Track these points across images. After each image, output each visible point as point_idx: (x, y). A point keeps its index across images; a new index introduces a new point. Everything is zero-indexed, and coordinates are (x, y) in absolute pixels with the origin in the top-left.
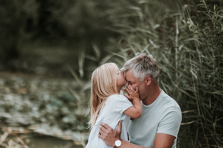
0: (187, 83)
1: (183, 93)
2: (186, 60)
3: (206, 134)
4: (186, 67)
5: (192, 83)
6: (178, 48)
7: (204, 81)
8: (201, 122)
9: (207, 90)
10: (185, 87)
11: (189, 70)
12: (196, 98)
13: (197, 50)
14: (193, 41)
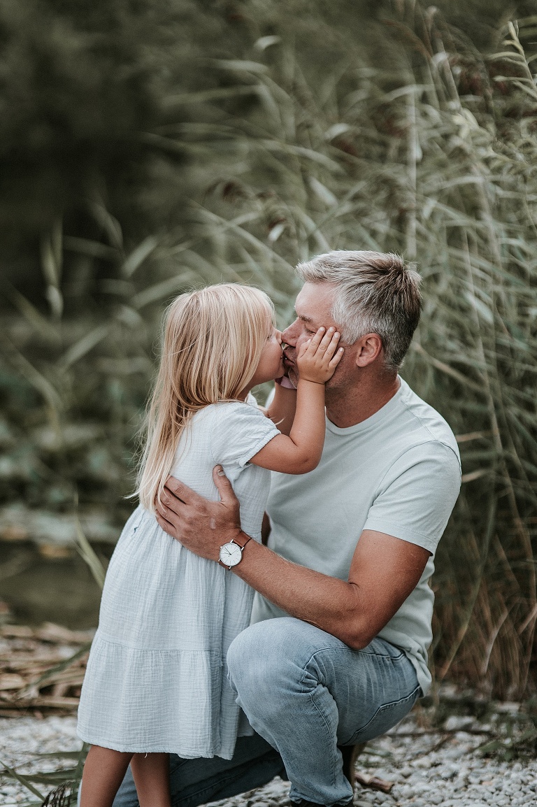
0: (451, 337)
1: (439, 374)
2: (451, 256)
3: (522, 516)
4: (446, 279)
5: (474, 335)
6: (418, 210)
7: (515, 329)
8: (506, 473)
9: (524, 361)
10: (445, 349)
11: (459, 289)
12: (487, 391)
13: (487, 217)
14: (473, 185)
